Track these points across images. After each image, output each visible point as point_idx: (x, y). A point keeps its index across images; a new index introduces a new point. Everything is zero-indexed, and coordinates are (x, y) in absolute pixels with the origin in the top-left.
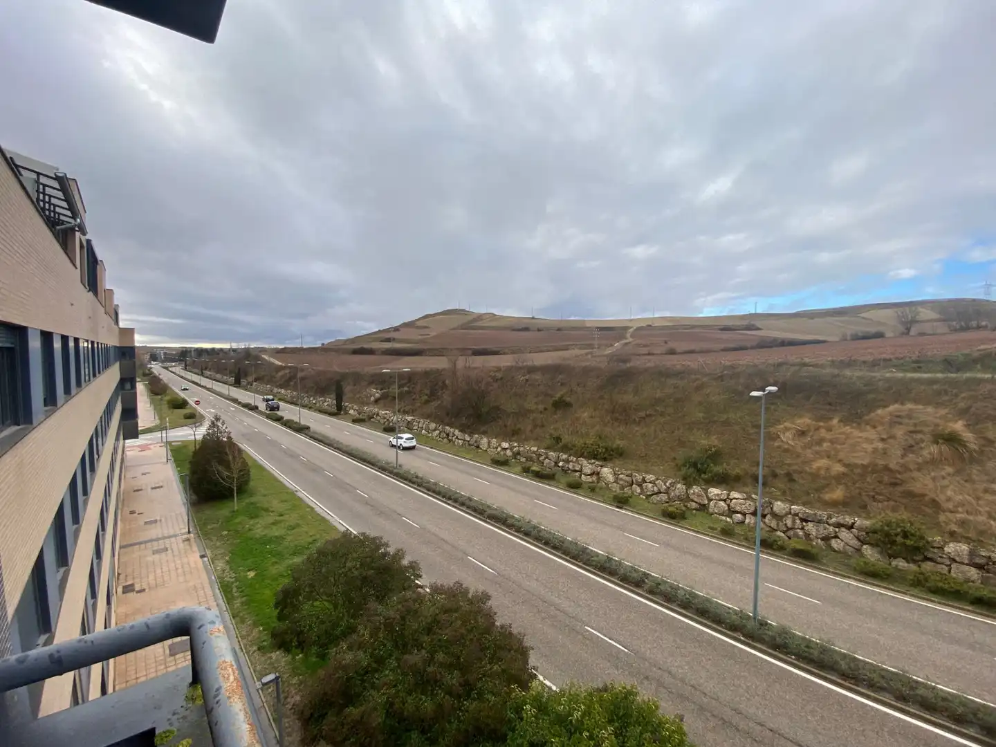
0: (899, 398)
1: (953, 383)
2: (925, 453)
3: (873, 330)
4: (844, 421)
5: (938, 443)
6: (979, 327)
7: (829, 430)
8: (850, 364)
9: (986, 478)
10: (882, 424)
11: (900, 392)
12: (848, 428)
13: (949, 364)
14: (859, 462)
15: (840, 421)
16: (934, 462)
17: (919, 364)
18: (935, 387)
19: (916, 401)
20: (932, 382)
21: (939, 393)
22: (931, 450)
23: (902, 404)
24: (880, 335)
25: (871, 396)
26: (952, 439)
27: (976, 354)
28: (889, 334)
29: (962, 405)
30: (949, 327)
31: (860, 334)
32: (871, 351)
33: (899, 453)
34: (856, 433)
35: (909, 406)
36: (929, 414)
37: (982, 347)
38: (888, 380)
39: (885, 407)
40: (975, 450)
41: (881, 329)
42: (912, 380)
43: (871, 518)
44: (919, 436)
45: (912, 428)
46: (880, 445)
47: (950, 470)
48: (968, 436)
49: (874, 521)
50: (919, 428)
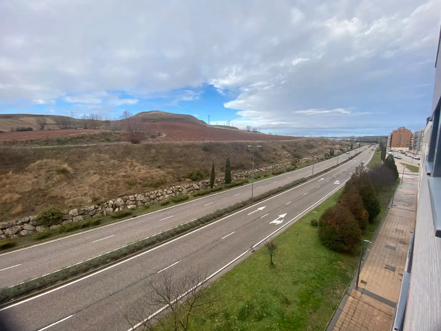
0: (40, 157)
1: (61, 149)
2: (55, 179)
3: (26, 127)
4: (16, 172)
5: (59, 174)
6: (70, 128)
7: (8, 178)
8: (14, 143)
9: (78, 183)
10: (34, 170)
11: (40, 155)
12: (18, 175)
13: (59, 142)
14: (26, 190)
15: (13, 173)
16: (59, 182)
17: (47, 142)
18: (54, 151)
19: (47, 158)
20: (53, 149)
21: (56, 154)
22: (57, 177)
23: (42, 160)
24: (30, 129)
25: (27, 158)
26: (64, 171)
27: (69, 138)
28: (34, 129)
29: (66, 157)
30: (60, 127)
31: (20, 129)
32: (25, 136)
33: (44, 181)
34: (22, 177)
35: (45, 160)
36: (54, 163)
37: (71, 135)
38: (34, 150)
39: (34, 162)
40: (73, 174)
41: (31, 126)
42: (44, 149)
43: (36, 214)
44: (51, 173)
45: (48, 170)
46: (35, 180)
47: (65, 183)
48: (69, 169)
49: (38, 215)
50: (51, 169)
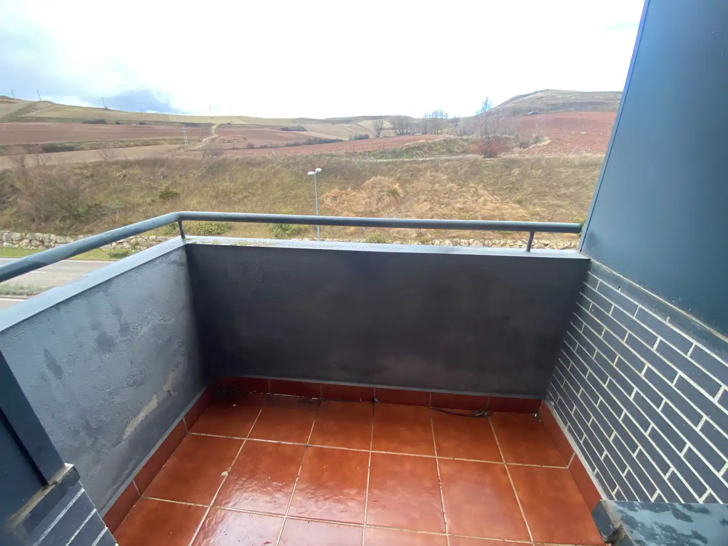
0: (375, 174)
1: (394, 164)
2: (385, 202)
3: (363, 133)
4: (354, 189)
5: (389, 196)
6: (407, 133)
7: (347, 194)
8: (354, 154)
9: (406, 210)
10: (368, 188)
11: (375, 170)
12: (355, 192)
13: (396, 154)
14: (360, 210)
15: (351, 189)
16: (388, 205)
17: (382, 155)
18: (388, 167)
19: (382, 175)
20: (388, 164)
21: (390, 170)
22: (387, 199)
23: (376, 177)
24: (367, 137)
25: (364, 174)
26: (394, 193)
27: (404, 148)
28: (371, 137)
29: (399, 175)
30: (396, 132)
31: (358, 136)
32: (362, 146)
33: (375, 203)
34: (358, 195)
35: (379, 178)
36: (386, 181)
37: (407, 144)
38: (370, 164)
39: (370, 179)
40: (403, 198)
41: (368, 133)
42: (380, 163)
43: (365, 238)
44: (383, 193)
45: (380, 190)
46: (368, 200)
47: (394, 208)
48: (400, 191)
49: (367, 239)
50: (383, 189)
